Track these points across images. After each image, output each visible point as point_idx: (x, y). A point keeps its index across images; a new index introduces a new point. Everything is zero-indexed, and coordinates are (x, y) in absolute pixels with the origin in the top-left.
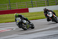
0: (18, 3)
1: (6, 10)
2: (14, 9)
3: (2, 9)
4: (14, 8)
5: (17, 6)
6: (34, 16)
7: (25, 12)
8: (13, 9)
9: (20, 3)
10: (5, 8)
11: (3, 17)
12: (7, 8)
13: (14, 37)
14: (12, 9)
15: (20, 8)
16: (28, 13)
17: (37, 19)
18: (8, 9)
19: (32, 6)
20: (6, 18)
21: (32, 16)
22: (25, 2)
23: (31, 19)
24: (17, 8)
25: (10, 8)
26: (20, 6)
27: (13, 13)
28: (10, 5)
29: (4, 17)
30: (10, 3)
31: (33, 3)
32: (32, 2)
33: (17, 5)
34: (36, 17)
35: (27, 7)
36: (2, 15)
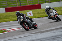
2: (25, 5)
5: (28, 2)
10: (15, 4)
11: (12, 15)
14: (22, 6)
16: (41, 9)
18: (18, 5)
19: (45, 1)
23: (44, 16)
25: (19, 4)
26: (31, 2)
27: (23, 10)
28: (20, 1)
29: (14, 14)
35: (40, 3)
36: (11, 12)
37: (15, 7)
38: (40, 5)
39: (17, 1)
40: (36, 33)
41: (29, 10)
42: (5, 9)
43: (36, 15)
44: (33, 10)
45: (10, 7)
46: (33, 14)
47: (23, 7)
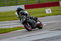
3: (30, 3)
8: (43, 3)
13: (44, 33)
14: (41, 3)
16: (59, 7)
18: (37, 2)
20: (35, 12)
24: (47, 2)
25: (38, 1)
27: (42, 7)
29: (33, 11)
36: (30, 9)
38: (59, 2)
40: (54, 30)
41: (47, 8)
42: (25, 6)
43: (54, 12)
44: (52, 7)
46: (52, 11)
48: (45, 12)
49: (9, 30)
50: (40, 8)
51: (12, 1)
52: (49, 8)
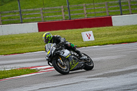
0: (87, 5)
1: (61, 20)
2: (79, 18)
3: (51, 18)
4: (78, 15)
5: (85, 12)
6: (124, 34)
7: (104, 26)
8: (76, 18)
9: (92, 4)
10: (58, 16)
12: (62, 17)
13: (77, 83)
14: (73, 19)
15: (92, 17)
17: (132, 40)
21: (119, 34)
22: (103, 3)
23: (118, 41)
24: (86, 17)
25: (68, 15)
26: (92, 12)
28: (68, 8)
30: (69, 4)
31: (123, 5)
32: (120, 3)
33: (85, 8)
34: (129, 36)
35: (110, 13)
37: (57, 20)
38: (111, 18)
39: (63, 10)
40: (98, 77)
41: (86, 29)
42: (38, 24)
43: (100, 39)
44: (96, 28)
45: (48, 21)
46: (95, 36)
47: (75, 21)
48: (81, 38)
49: (3, 75)
50: (70, 30)
51: (11, 15)
52: (89, 29)
